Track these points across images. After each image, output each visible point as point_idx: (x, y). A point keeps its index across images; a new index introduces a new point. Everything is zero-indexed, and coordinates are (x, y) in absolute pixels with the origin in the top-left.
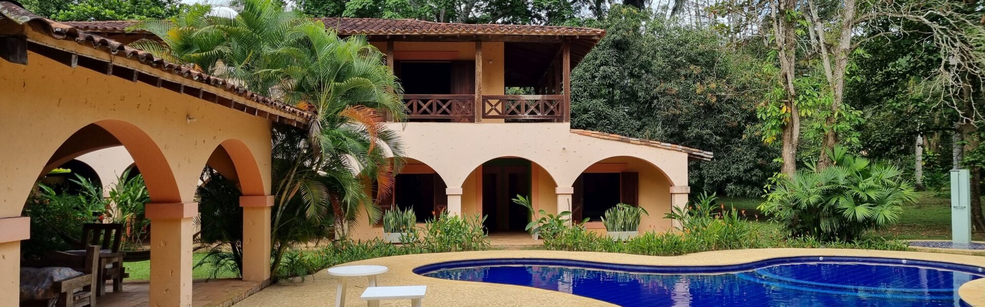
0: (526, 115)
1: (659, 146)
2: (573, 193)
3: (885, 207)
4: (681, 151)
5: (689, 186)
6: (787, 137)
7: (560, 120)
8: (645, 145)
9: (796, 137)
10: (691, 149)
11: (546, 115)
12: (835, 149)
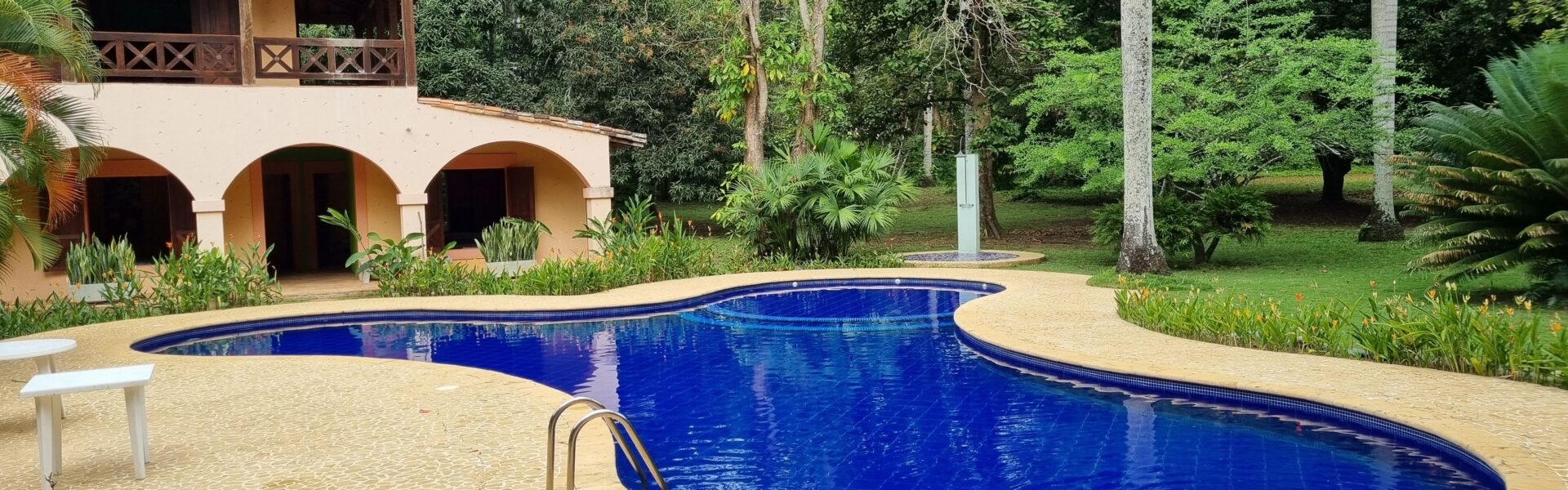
0: (338, 72)
1: (564, 125)
2: (427, 202)
3: (877, 208)
4: (598, 133)
5: (612, 186)
6: (750, 111)
7: (400, 82)
8: (543, 123)
9: (762, 111)
10: (614, 130)
11: (374, 73)
12: (815, 128)
